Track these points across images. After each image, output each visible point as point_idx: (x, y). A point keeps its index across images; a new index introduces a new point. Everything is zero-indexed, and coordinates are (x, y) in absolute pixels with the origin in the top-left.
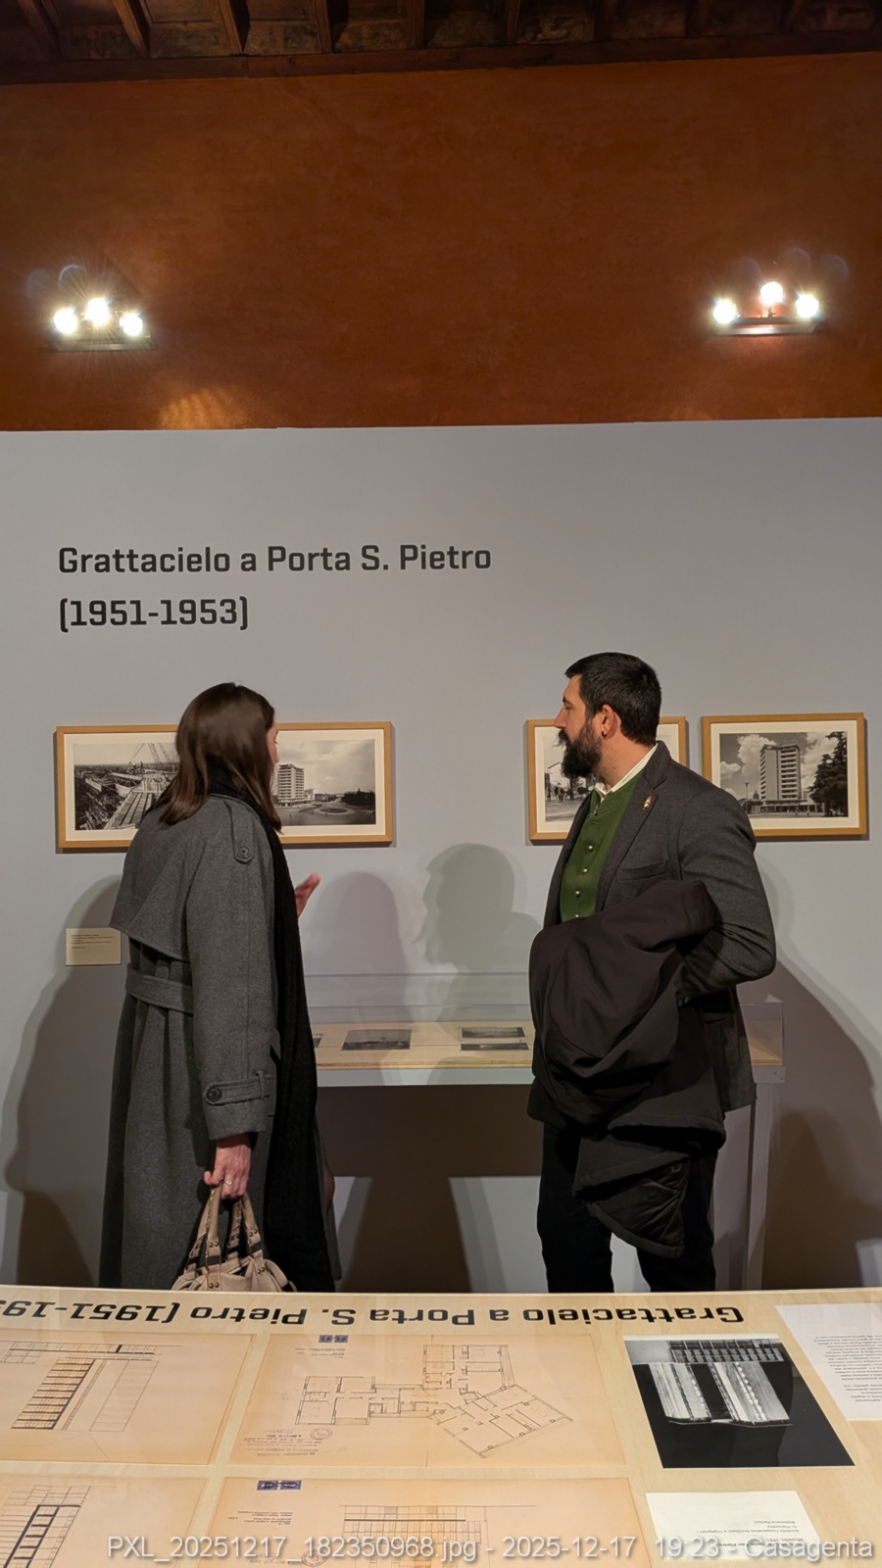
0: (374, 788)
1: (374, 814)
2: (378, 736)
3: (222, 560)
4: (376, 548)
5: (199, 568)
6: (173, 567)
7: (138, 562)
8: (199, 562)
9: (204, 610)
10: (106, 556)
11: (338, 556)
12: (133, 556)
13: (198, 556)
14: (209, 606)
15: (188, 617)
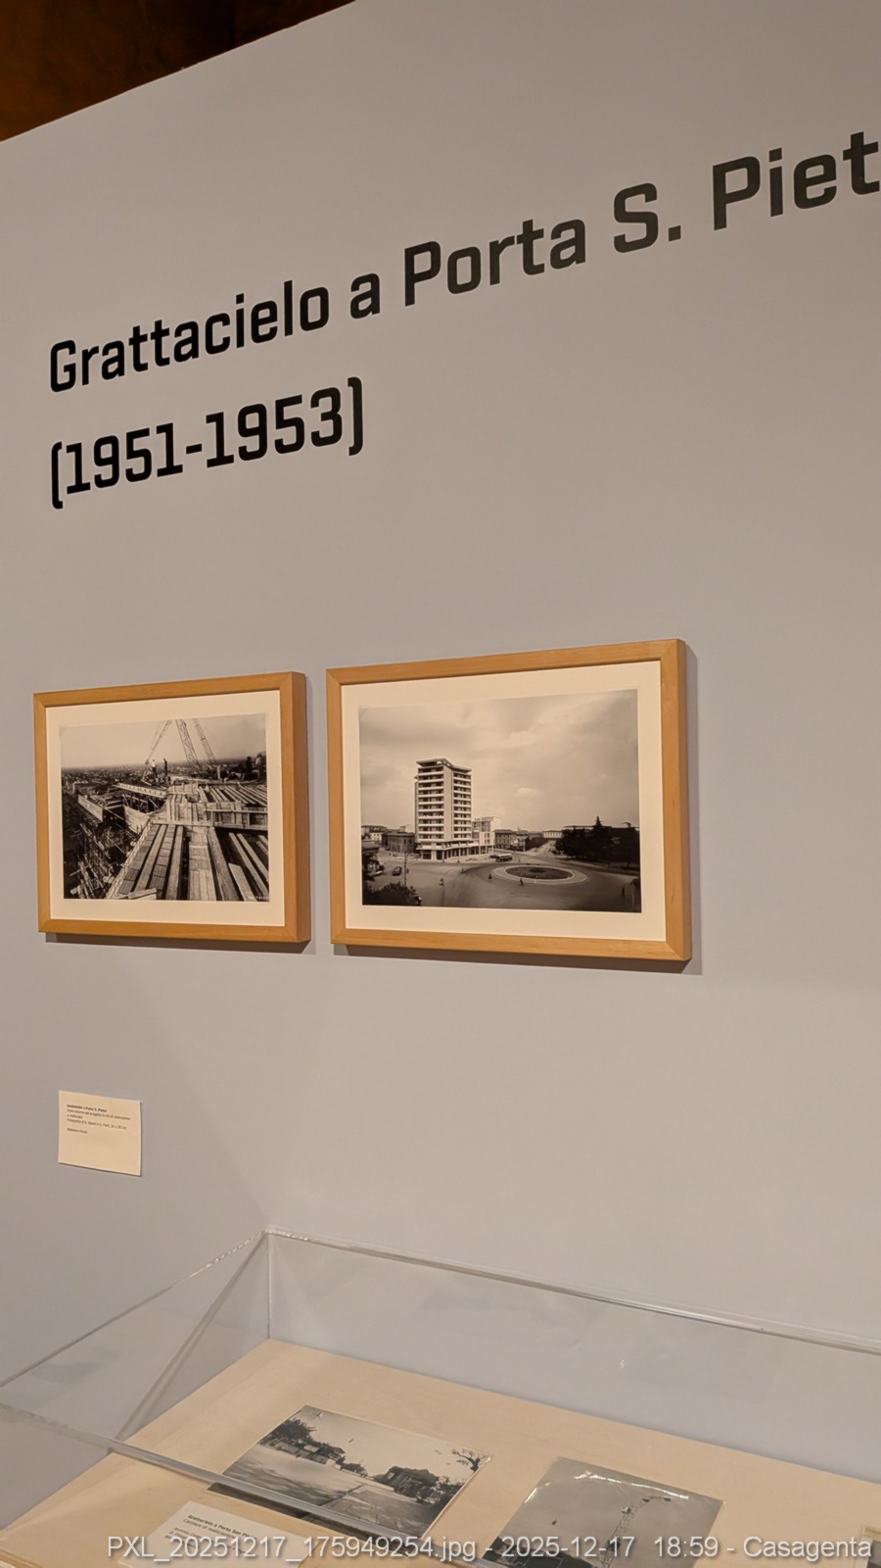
1: (637, 884)
2: (646, 680)
3: (314, 303)
4: (649, 191)
5: (274, 331)
6: (227, 341)
7: (169, 344)
8: (273, 318)
9: (281, 423)
10: (119, 345)
11: (556, 233)
12: (159, 333)
13: (271, 306)
14: (289, 413)
15: (252, 444)
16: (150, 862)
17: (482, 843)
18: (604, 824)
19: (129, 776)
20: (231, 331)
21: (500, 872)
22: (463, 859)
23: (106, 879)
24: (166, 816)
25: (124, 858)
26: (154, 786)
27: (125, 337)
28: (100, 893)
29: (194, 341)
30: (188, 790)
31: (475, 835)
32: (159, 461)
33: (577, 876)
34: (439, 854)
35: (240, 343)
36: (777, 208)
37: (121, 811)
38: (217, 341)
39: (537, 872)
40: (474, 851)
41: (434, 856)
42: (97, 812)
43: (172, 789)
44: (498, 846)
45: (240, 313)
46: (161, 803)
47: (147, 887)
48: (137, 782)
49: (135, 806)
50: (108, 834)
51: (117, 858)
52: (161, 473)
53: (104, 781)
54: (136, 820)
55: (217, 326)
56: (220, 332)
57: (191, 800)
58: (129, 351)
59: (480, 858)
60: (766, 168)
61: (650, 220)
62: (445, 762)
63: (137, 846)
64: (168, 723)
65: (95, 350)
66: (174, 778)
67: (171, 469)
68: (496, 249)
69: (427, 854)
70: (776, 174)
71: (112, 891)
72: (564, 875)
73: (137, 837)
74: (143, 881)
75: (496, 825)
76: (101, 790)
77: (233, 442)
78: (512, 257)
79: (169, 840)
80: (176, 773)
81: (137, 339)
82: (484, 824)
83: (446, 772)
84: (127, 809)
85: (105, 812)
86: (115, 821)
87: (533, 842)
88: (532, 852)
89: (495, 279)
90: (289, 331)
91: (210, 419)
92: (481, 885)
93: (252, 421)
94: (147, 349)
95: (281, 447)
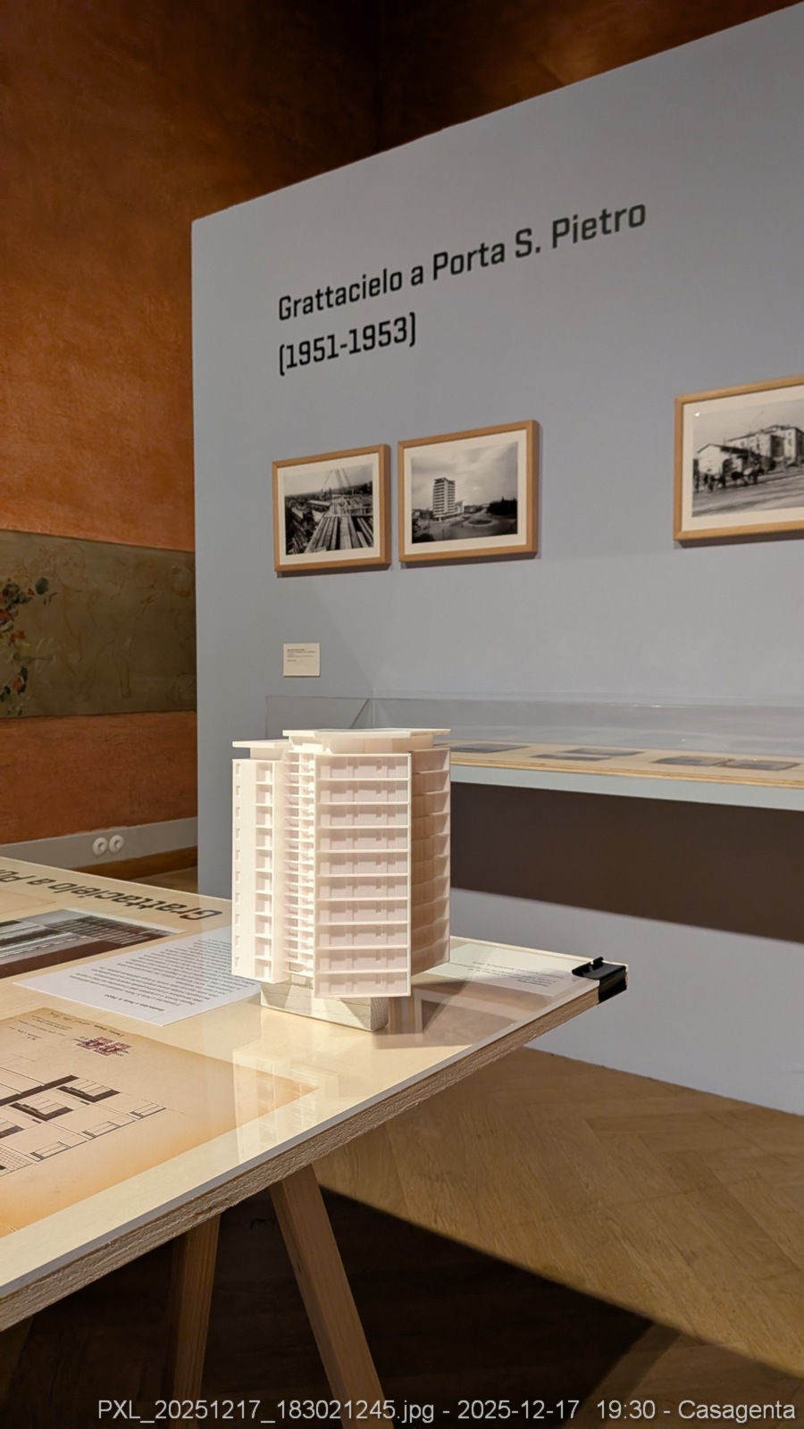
0: (517, 495)
1: (516, 523)
2: (521, 438)
3: (396, 279)
4: (529, 232)
5: (378, 292)
6: (358, 296)
7: (333, 297)
8: (378, 285)
9: (381, 333)
10: (311, 298)
11: (494, 248)
12: (329, 293)
13: (378, 280)
14: (385, 328)
15: (369, 343)
16: (323, 534)
17: (459, 512)
18: (506, 498)
19: (315, 497)
20: (360, 291)
21: (466, 523)
22: (452, 519)
23: (305, 544)
24: (330, 514)
25: (312, 534)
26: (325, 500)
27: (313, 295)
28: (301, 551)
29: (344, 296)
30: (339, 501)
31: (456, 509)
32: (328, 352)
33: (494, 522)
34: (443, 519)
35: (364, 297)
36: (575, 240)
37: (311, 513)
38: (354, 296)
39: (479, 522)
40: (456, 515)
41: (440, 520)
42: (300, 515)
43: (333, 501)
44: (465, 512)
45: (364, 283)
46: (328, 508)
47: (323, 546)
48: (318, 499)
49: (317, 510)
50: (305, 524)
51: (309, 534)
52: (329, 357)
53: (303, 500)
54: (317, 516)
55: (354, 289)
56: (355, 292)
57: (341, 505)
58: (315, 301)
59: (458, 519)
60: (572, 222)
61: (529, 243)
62: (445, 479)
63: (318, 528)
64: (331, 471)
65: (300, 301)
66: (334, 496)
67: (334, 355)
68: (470, 255)
69: (437, 519)
70: (575, 225)
71: (307, 549)
72: (489, 522)
73: (317, 524)
74: (320, 543)
75: (465, 504)
76: (302, 504)
77: (361, 342)
78: (476, 259)
79: (331, 524)
80: (335, 493)
81: (319, 295)
82: (460, 504)
83: (446, 483)
84: (314, 512)
85: (304, 515)
86: (308, 518)
87: (478, 509)
88: (478, 514)
89: (469, 268)
90: (385, 291)
91: (351, 332)
92: (458, 529)
93: (369, 332)
94: (323, 300)
95: (381, 344)
